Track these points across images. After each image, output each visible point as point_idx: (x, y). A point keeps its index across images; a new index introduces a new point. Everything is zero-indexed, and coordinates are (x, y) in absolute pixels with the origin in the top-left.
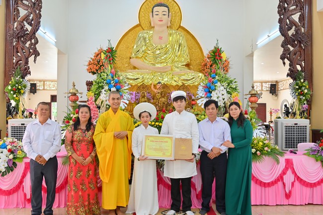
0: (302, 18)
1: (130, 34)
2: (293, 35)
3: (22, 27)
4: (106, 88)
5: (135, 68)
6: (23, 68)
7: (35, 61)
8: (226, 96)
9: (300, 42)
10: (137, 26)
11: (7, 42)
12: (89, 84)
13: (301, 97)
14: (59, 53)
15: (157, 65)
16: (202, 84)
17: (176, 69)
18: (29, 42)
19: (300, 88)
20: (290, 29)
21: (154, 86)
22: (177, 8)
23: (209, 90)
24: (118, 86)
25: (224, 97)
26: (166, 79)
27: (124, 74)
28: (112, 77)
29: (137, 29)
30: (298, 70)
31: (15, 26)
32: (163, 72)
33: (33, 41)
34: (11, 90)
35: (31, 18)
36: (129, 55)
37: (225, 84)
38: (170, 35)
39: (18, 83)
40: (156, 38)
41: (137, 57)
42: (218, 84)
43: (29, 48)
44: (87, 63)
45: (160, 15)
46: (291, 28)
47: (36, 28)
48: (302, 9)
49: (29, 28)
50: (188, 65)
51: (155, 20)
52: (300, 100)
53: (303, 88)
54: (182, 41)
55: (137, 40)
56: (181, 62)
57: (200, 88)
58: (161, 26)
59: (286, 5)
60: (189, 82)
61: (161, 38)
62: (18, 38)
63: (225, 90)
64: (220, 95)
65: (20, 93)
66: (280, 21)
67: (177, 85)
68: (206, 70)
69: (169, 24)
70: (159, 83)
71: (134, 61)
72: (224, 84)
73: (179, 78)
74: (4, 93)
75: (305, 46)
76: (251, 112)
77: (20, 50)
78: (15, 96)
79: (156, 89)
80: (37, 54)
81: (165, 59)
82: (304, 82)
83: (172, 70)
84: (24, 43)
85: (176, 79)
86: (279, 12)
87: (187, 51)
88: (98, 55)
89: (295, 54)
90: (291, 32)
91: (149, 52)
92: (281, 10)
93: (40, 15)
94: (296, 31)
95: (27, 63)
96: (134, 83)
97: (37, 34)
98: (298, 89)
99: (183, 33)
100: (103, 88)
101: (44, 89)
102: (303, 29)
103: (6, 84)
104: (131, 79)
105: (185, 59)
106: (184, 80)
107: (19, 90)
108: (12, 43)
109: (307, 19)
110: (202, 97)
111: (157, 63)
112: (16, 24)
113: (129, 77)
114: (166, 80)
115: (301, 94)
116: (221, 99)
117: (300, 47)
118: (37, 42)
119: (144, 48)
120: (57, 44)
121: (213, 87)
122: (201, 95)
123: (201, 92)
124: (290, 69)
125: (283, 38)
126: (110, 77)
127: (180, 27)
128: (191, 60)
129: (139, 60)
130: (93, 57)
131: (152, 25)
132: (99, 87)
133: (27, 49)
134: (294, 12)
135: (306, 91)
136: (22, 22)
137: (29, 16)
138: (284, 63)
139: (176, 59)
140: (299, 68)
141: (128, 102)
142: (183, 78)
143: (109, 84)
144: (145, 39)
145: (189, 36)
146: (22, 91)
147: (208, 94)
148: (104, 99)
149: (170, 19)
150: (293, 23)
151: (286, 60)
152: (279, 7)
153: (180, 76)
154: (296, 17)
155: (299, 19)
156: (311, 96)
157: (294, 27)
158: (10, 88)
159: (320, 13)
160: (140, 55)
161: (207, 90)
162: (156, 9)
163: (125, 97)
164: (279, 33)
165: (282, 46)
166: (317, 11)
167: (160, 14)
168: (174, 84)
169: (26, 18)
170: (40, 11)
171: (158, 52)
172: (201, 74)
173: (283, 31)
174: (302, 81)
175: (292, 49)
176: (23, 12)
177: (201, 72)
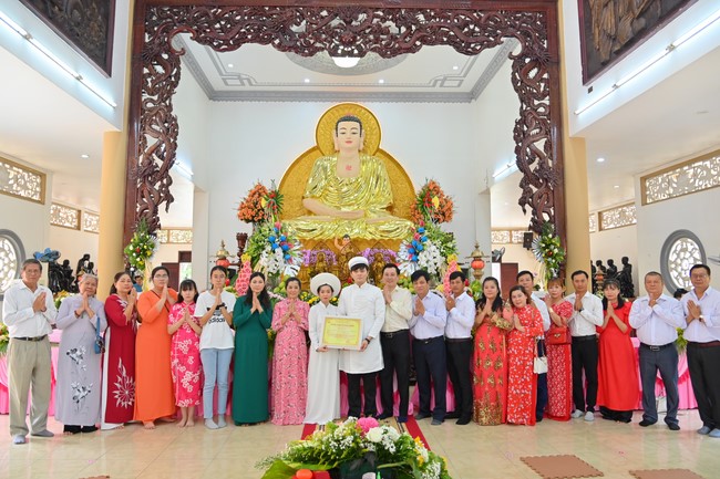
0: (548, 146)
1: (303, 161)
2: (535, 170)
3: (151, 162)
4: (269, 248)
5: (310, 213)
6: (150, 220)
7: (167, 209)
8: (440, 260)
9: (546, 181)
10: (313, 149)
11: (129, 183)
12: (242, 239)
13: (550, 259)
14: (197, 190)
15: (344, 209)
16: (405, 242)
17: (372, 215)
18: (159, 183)
19: (547, 246)
20: (531, 161)
21: (339, 240)
22: (373, 121)
23: (415, 251)
24: (285, 246)
25: (435, 260)
26: (357, 231)
27: (293, 222)
28: (277, 233)
29: (315, 153)
30: (544, 221)
31: (141, 161)
32: (351, 218)
33: (165, 181)
34: (133, 252)
35: (162, 148)
36: (300, 193)
37: (438, 242)
38: (363, 162)
39: (143, 240)
40: (342, 168)
41: (313, 197)
42: (428, 242)
43: (159, 192)
44: (238, 206)
45: (348, 134)
46: (533, 161)
47: (169, 163)
48: (548, 133)
49: (160, 163)
50: (390, 209)
51: (340, 141)
52: (548, 264)
53: (552, 247)
54: (382, 172)
55: (313, 170)
56: (380, 203)
57: (403, 247)
58: (350, 150)
59: (525, 128)
60: (392, 235)
61: (349, 168)
62: (145, 177)
63: (438, 251)
64: (431, 258)
65: (145, 255)
66: (518, 150)
67: (374, 240)
68: (418, 216)
69: (362, 147)
70: (346, 236)
71: (309, 203)
72: (436, 242)
73: (377, 229)
74: (123, 255)
75: (554, 186)
76: (474, 282)
77: (146, 193)
78: (138, 259)
79: (341, 245)
80: (170, 199)
81: (356, 199)
82: (553, 237)
83: (366, 215)
84: (153, 184)
85: (372, 229)
86: (515, 138)
87: (389, 186)
88: (254, 194)
89: (540, 198)
90: (533, 167)
91: (331, 189)
92: (519, 135)
93: (176, 145)
94: (541, 165)
95: (155, 212)
96: (308, 236)
97: (171, 172)
98: (544, 248)
99: (383, 160)
100: (264, 249)
101: (168, 242)
102: (550, 162)
103: (126, 243)
104: (304, 231)
105: (387, 199)
106: (384, 231)
107: (145, 250)
108: (136, 184)
109: (556, 148)
110: (404, 261)
111: (344, 206)
112: (141, 158)
113: (301, 227)
114: (355, 232)
115: (549, 255)
116: (432, 263)
117: (547, 186)
118: (170, 182)
119: (323, 183)
120: (194, 179)
121: (420, 246)
122: (403, 257)
123: (403, 254)
124: (532, 220)
125: (522, 175)
126: (273, 233)
127: (378, 150)
128: (395, 200)
129: (316, 201)
130: (247, 197)
131: (336, 148)
132: (259, 247)
133: (156, 193)
134: (536, 138)
135: (556, 251)
136: (151, 155)
137: (160, 146)
138: (525, 211)
139: (372, 199)
140: (546, 217)
141: (298, 268)
142: (383, 227)
143: (272, 242)
144: (325, 169)
145: (392, 164)
146: (149, 253)
147: (414, 257)
148: (266, 265)
149: (362, 139)
150: (535, 153)
151: (527, 206)
152: (516, 130)
153: (377, 224)
154: (540, 145)
155: (545, 147)
156: (565, 257)
157: (537, 159)
158: (131, 248)
159: (573, 139)
160: (318, 194)
161: (412, 251)
162: (341, 125)
163: (295, 262)
164: (515, 167)
165: (521, 186)
166: (570, 135)
167: (348, 132)
168: (369, 237)
169: (156, 149)
170: (175, 139)
171: (345, 189)
172: (409, 223)
173: (522, 165)
174: (550, 236)
175: (535, 190)
176: (151, 141)
177: (409, 218)
